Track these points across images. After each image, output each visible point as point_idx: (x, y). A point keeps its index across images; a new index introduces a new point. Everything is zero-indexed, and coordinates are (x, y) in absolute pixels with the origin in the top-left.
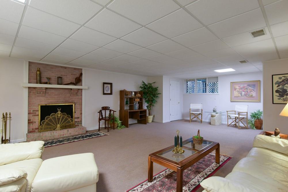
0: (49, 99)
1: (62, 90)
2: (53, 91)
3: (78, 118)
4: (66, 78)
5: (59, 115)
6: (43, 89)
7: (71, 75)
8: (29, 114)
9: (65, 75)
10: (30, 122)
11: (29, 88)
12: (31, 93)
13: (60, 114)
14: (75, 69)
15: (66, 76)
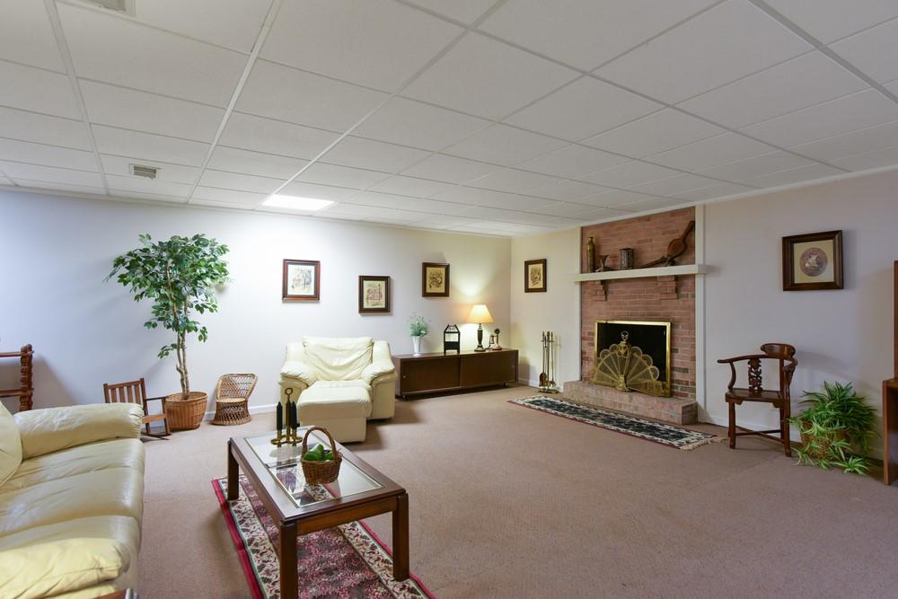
0: (615, 309)
1: (640, 283)
2: (621, 287)
3: (685, 371)
4: (649, 249)
5: (622, 351)
6: (597, 283)
7: (664, 234)
8: (582, 339)
9: (646, 241)
10: (583, 357)
11: (582, 283)
12: (586, 295)
13: (625, 348)
14: (673, 213)
15: (651, 240)
